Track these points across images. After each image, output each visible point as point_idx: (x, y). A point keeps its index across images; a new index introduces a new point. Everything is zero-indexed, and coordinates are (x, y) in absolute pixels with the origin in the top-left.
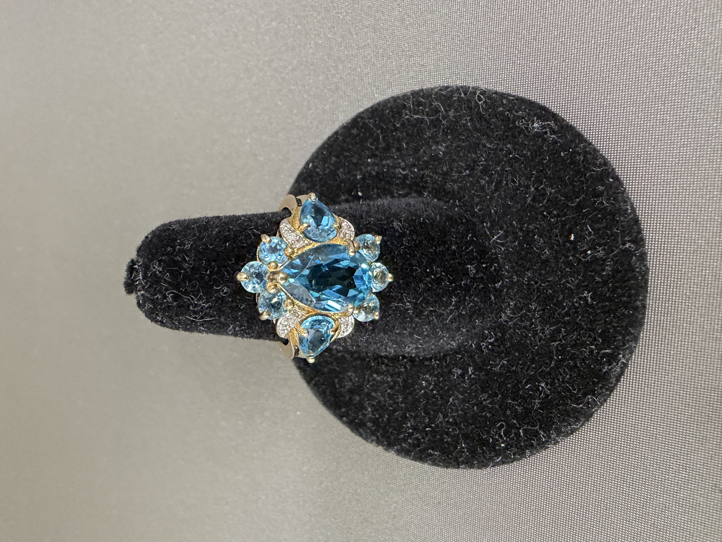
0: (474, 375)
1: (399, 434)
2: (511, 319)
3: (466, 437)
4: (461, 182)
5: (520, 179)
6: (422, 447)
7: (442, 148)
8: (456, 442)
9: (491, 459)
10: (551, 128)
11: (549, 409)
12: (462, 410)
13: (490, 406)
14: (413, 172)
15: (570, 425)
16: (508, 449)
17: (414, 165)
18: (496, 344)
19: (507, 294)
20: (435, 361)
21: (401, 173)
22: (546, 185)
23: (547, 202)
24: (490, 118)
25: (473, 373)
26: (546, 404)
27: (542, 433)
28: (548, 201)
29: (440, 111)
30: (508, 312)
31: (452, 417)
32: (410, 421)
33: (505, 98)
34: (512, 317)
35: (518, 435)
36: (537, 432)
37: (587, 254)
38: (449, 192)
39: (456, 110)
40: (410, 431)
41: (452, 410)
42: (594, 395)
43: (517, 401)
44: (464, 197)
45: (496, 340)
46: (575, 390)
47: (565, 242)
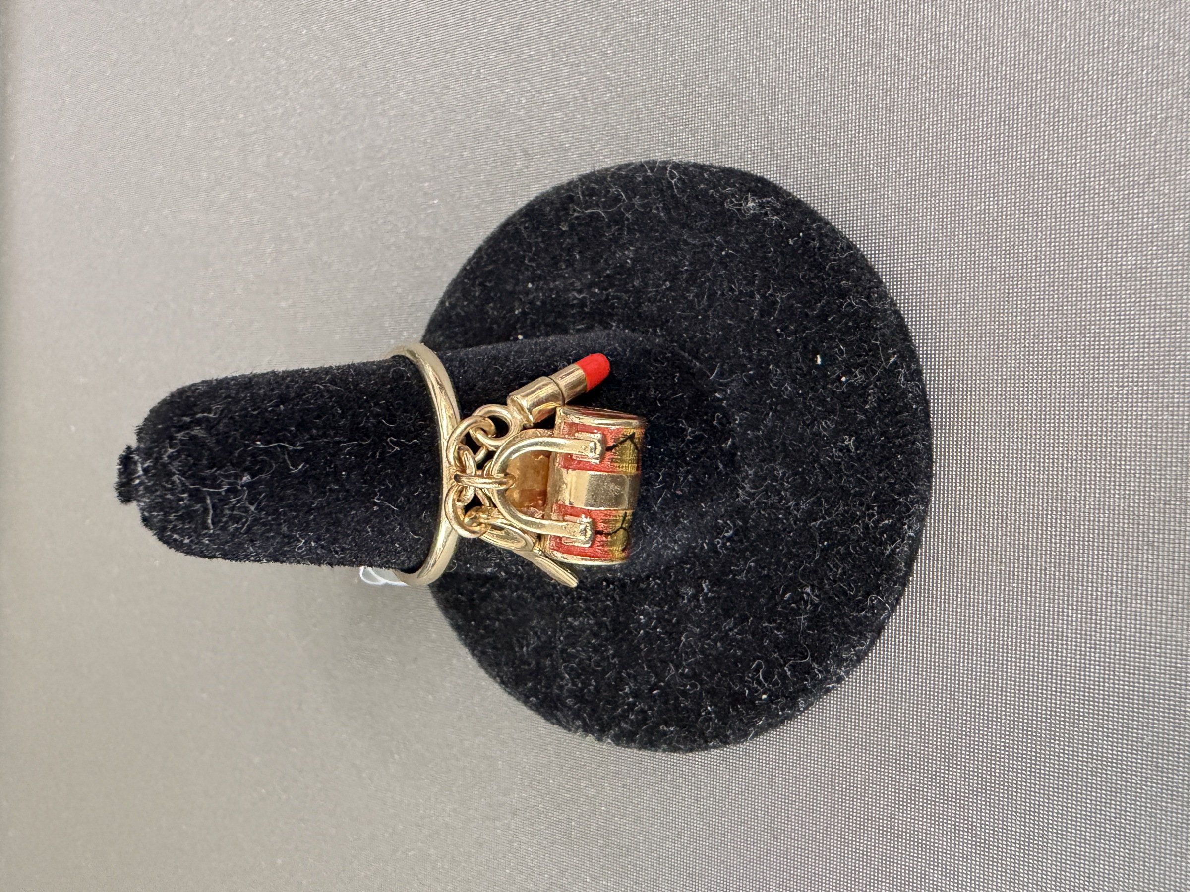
0: (713, 592)
1: (615, 709)
2: (752, 496)
3: (712, 693)
4: (660, 301)
5: (740, 285)
6: (650, 723)
7: (630, 253)
8: (699, 705)
9: (751, 723)
10: (772, 206)
11: (822, 627)
12: (702, 651)
13: (739, 637)
14: (593, 295)
15: (854, 647)
16: (772, 702)
17: (592, 285)
18: (736, 538)
19: (743, 459)
20: (654, 580)
21: (575, 298)
22: (774, 289)
23: (780, 314)
24: (689, 202)
25: (708, 589)
26: (816, 620)
27: (816, 666)
28: (781, 311)
29: (620, 201)
30: (747, 487)
31: (689, 665)
32: (628, 684)
33: (706, 171)
34: (754, 494)
35: (783, 676)
36: (809, 665)
37: (841, 382)
38: (647, 317)
39: (644, 197)
40: (631, 700)
41: (686, 653)
42: (878, 593)
43: (775, 621)
44: (668, 321)
45: (736, 533)
46: (851, 589)
47: (810, 369)
